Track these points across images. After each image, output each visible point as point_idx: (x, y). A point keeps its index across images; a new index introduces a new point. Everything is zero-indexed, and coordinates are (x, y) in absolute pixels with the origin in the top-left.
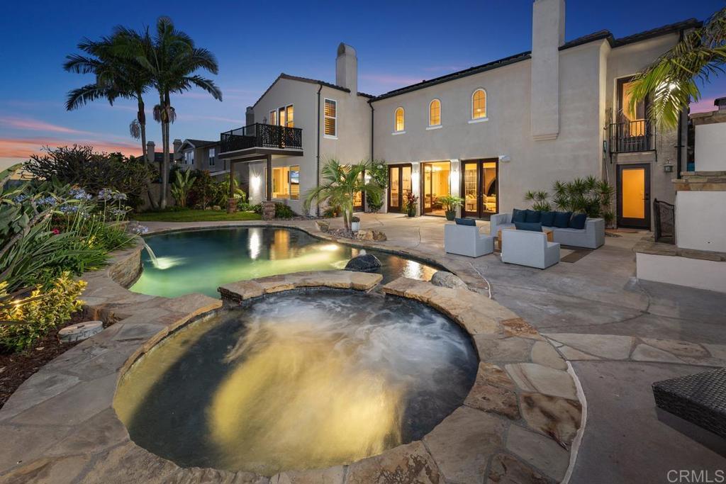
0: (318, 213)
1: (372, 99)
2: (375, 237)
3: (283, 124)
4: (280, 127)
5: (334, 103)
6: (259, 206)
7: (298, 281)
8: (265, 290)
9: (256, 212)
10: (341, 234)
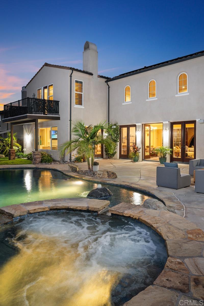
0: (70, 159)
1: (108, 80)
2: (109, 176)
3: (46, 98)
4: (44, 100)
5: (81, 83)
6: (30, 155)
7: (51, 205)
8: (28, 211)
9: (29, 159)
10: (85, 173)
